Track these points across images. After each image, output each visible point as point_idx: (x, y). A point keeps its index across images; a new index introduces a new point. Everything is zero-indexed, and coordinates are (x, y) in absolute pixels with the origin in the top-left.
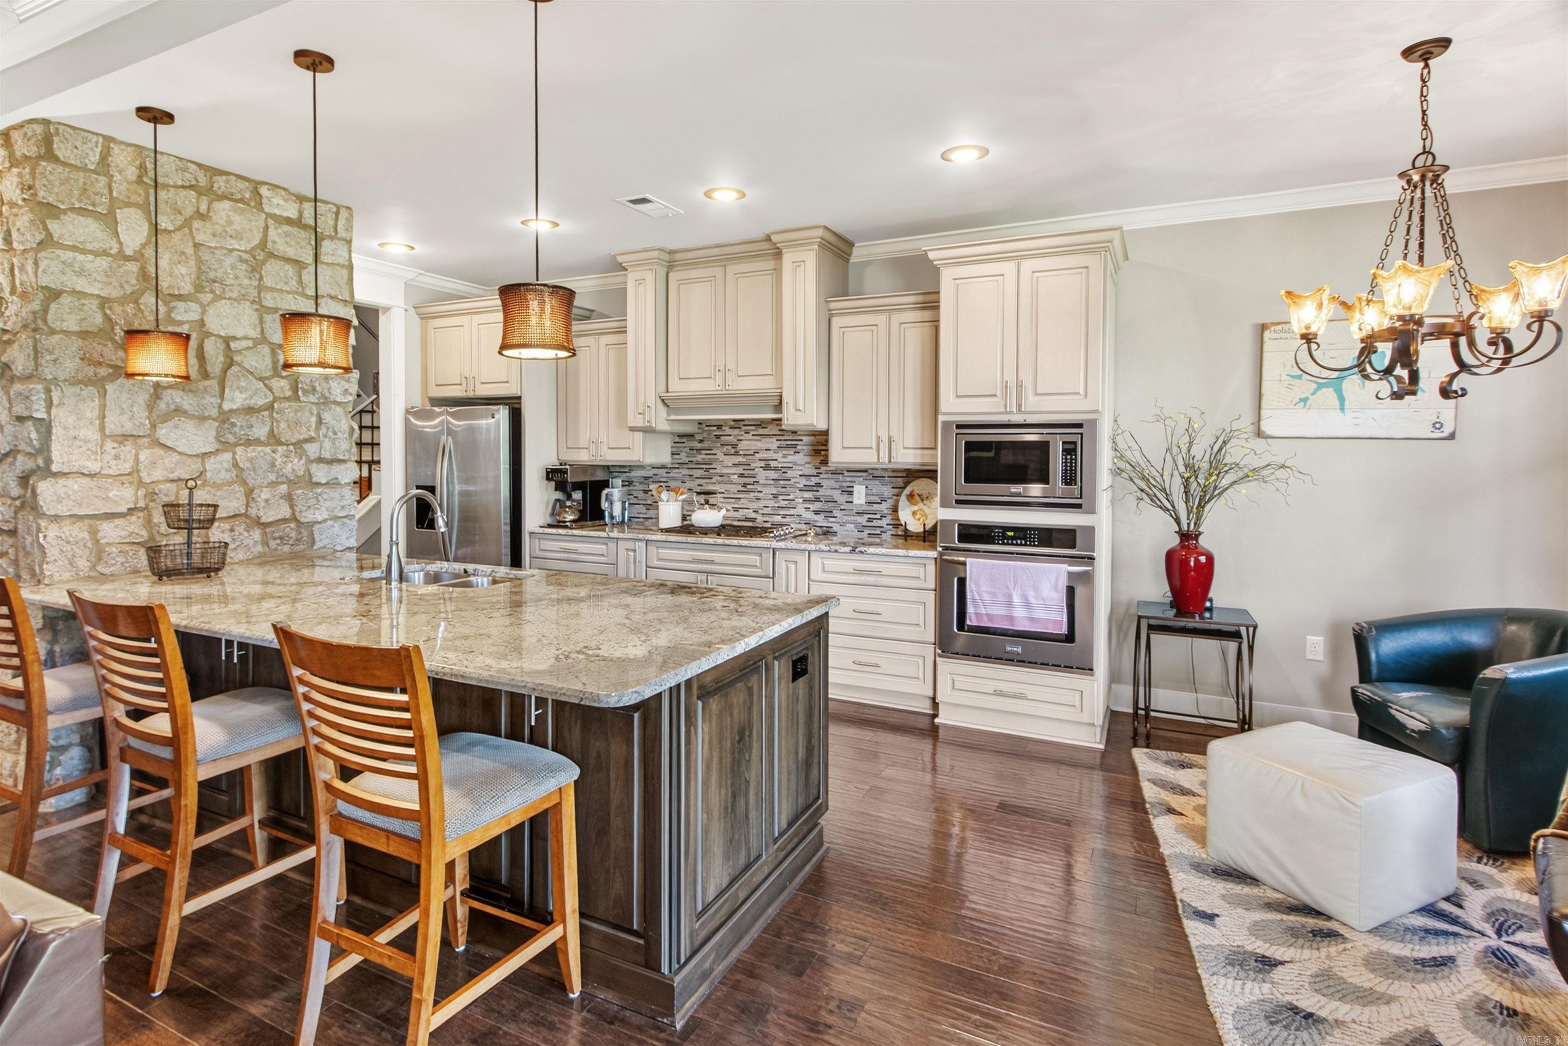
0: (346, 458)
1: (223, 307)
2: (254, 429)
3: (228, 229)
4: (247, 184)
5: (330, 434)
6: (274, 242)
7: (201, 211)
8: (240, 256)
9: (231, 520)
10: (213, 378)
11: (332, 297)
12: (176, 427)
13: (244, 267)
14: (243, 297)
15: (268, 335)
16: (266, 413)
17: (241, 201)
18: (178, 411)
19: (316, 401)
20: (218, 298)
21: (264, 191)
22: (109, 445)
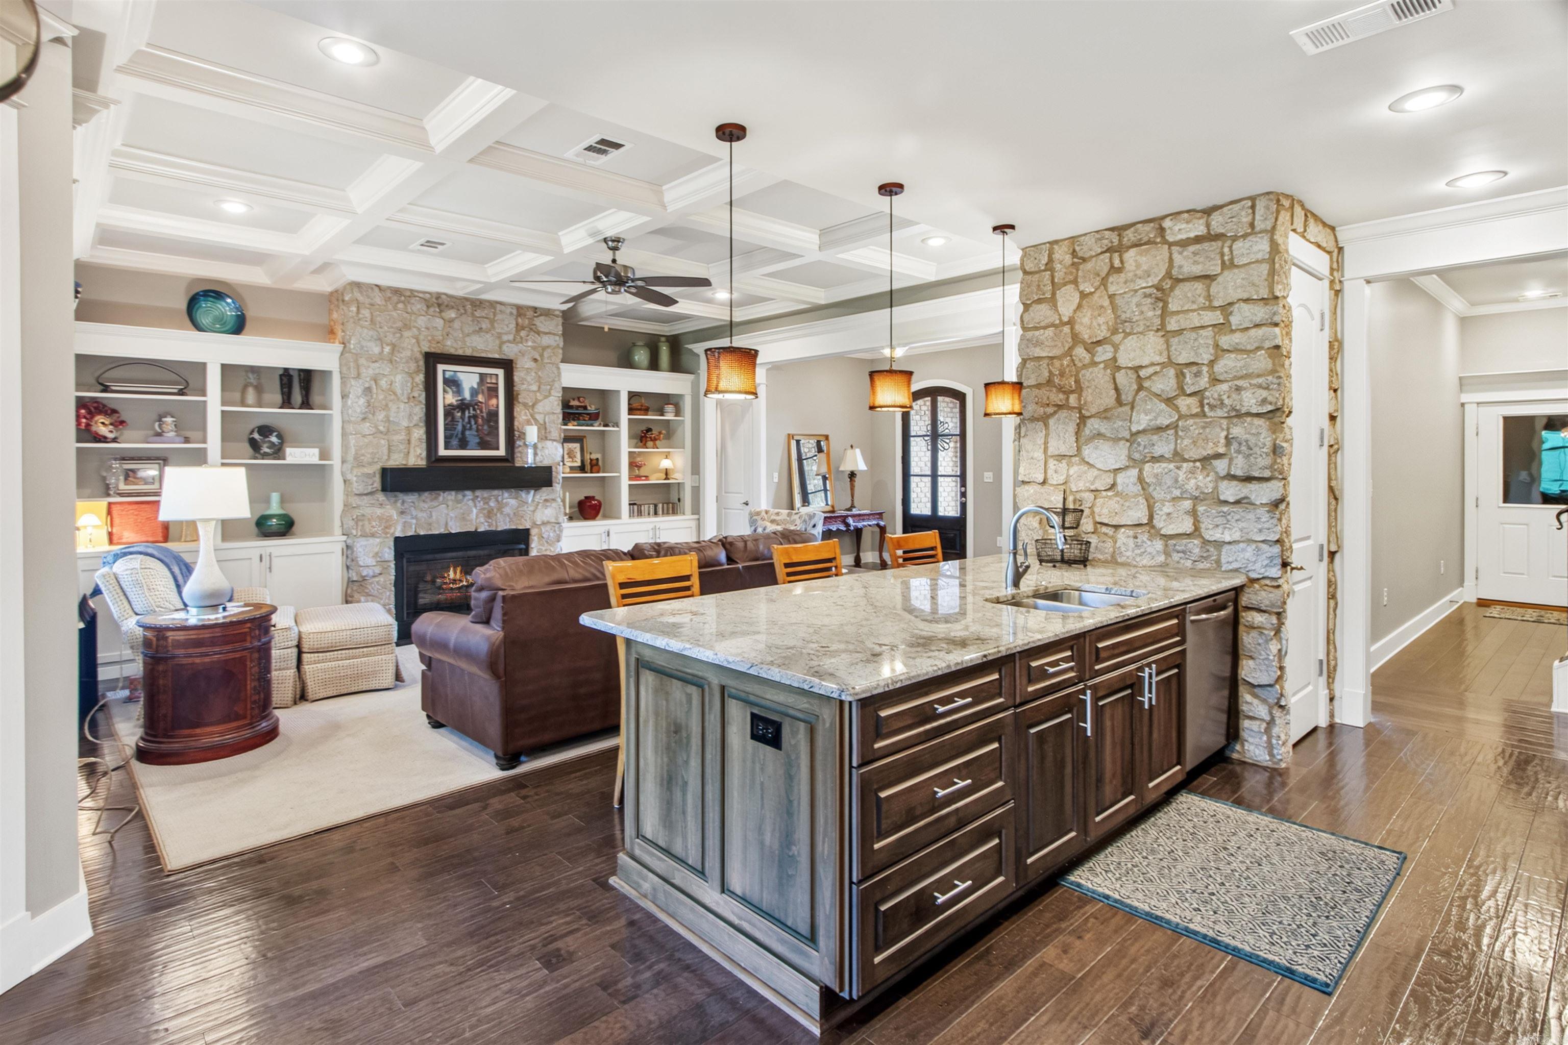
0: (1267, 474)
1: (1131, 342)
2: (1156, 447)
3: (1138, 272)
4: (1152, 225)
5: (1243, 448)
6: (1180, 267)
7: (1116, 266)
8: (1145, 293)
9: (1134, 528)
10: (1125, 404)
11: (1246, 301)
12: (1096, 448)
13: (1149, 300)
14: (1148, 328)
15: (1173, 357)
16: (1172, 432)
17: (1148, 242)
18: (1100, 435)
19: (1226, 415)
20: (1127, 335)
21: (1167, 223)
22: (1052, 463)
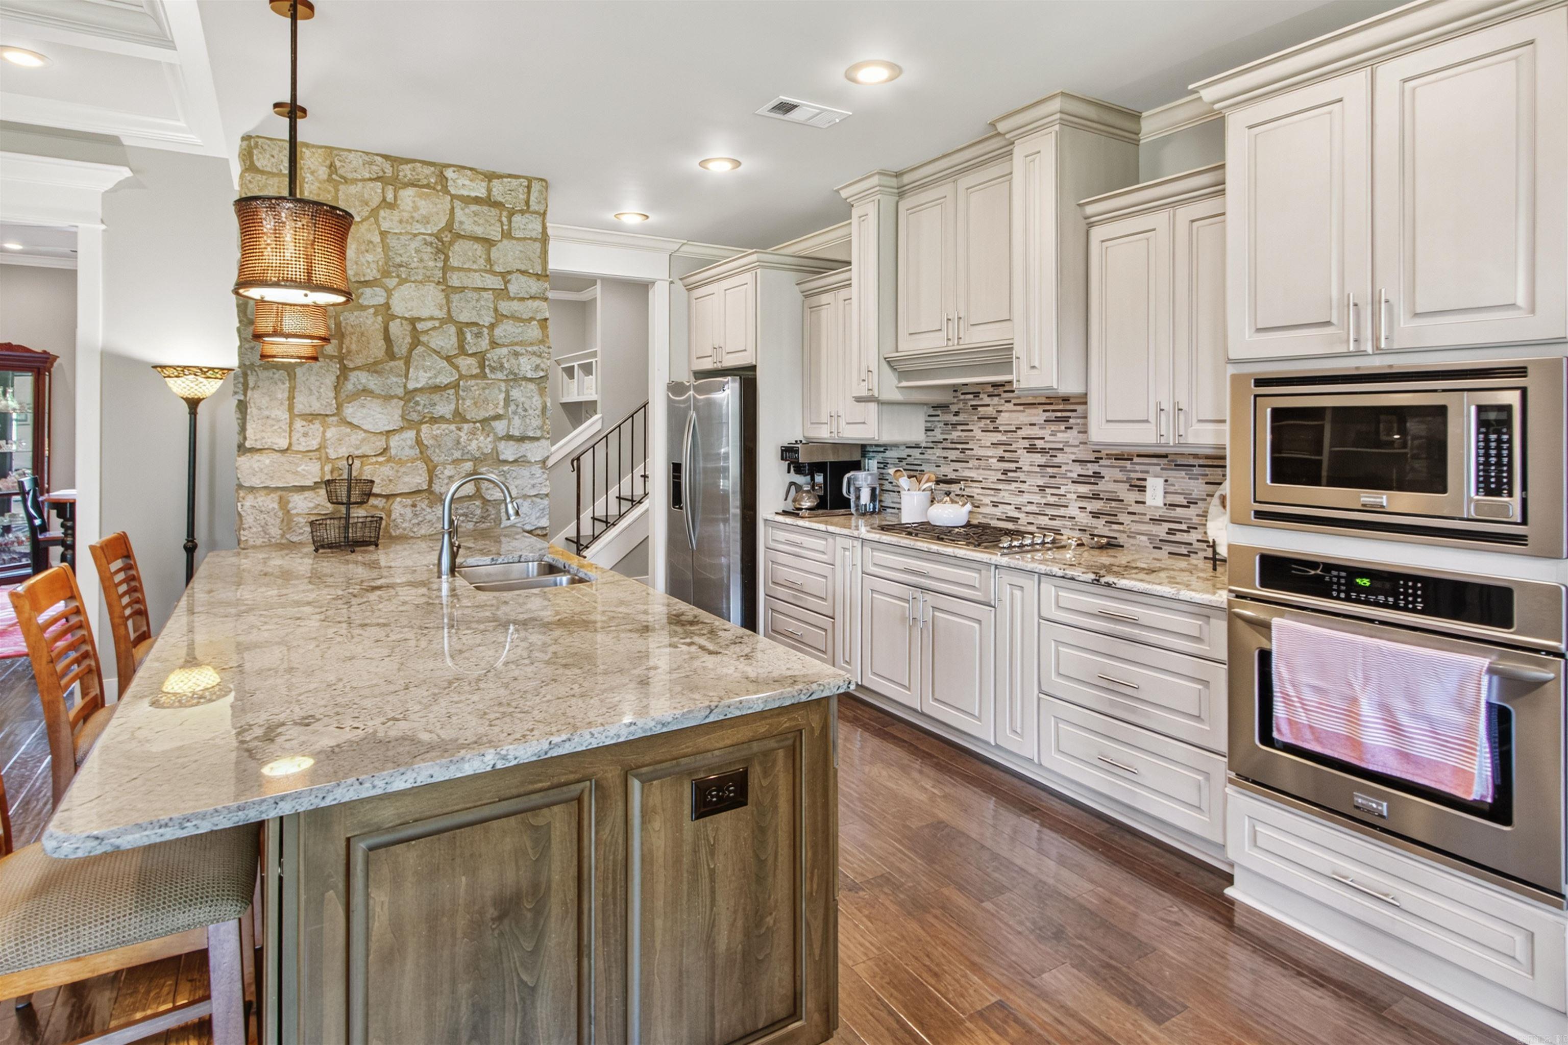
0: (538, 434)
1: (407, 290)
2: (437, 407)
3: (415, 215)
4: (432, 169)
5: (520, 410)
6: (461, 223)
7: (388, 200)
8: (425, 239)
9: (414, 496)
10: (400, 359)
11: (523, 272)
12: (363, 406)
13: (429, 249)
14: (427, 279)
15: (454, 314)
16: (452, 391)
17: (427, 186)
18: (366, 392)
19: (505, 378)
20: (403, 281)
21: (449, 173)
22: (299, 424)
